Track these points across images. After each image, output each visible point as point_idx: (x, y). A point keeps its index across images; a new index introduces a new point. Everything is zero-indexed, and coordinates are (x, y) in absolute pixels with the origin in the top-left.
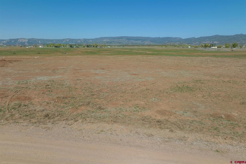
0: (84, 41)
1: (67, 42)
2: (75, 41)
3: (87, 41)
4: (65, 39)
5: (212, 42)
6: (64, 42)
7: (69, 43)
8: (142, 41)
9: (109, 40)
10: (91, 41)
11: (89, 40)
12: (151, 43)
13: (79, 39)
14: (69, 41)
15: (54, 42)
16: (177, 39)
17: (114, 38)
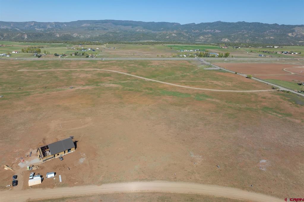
0: (56, 25)
1: (31, 26)
2: (43, 25)
3: (60, 25)
4: (29, 22)
5: (213, 30)
6: (27, 26)
7: (35, 28)
8: (132, 27)
9: (89, 25)
10: (66, 25)
11: (62, 23)
12: (144, 30)
13: (49, 23)
14: (35, 25)
15: (12, 25)
16: (175, 24)
17: (97, 23)
